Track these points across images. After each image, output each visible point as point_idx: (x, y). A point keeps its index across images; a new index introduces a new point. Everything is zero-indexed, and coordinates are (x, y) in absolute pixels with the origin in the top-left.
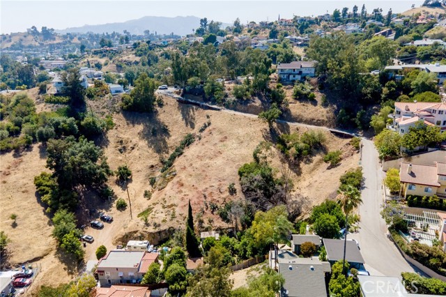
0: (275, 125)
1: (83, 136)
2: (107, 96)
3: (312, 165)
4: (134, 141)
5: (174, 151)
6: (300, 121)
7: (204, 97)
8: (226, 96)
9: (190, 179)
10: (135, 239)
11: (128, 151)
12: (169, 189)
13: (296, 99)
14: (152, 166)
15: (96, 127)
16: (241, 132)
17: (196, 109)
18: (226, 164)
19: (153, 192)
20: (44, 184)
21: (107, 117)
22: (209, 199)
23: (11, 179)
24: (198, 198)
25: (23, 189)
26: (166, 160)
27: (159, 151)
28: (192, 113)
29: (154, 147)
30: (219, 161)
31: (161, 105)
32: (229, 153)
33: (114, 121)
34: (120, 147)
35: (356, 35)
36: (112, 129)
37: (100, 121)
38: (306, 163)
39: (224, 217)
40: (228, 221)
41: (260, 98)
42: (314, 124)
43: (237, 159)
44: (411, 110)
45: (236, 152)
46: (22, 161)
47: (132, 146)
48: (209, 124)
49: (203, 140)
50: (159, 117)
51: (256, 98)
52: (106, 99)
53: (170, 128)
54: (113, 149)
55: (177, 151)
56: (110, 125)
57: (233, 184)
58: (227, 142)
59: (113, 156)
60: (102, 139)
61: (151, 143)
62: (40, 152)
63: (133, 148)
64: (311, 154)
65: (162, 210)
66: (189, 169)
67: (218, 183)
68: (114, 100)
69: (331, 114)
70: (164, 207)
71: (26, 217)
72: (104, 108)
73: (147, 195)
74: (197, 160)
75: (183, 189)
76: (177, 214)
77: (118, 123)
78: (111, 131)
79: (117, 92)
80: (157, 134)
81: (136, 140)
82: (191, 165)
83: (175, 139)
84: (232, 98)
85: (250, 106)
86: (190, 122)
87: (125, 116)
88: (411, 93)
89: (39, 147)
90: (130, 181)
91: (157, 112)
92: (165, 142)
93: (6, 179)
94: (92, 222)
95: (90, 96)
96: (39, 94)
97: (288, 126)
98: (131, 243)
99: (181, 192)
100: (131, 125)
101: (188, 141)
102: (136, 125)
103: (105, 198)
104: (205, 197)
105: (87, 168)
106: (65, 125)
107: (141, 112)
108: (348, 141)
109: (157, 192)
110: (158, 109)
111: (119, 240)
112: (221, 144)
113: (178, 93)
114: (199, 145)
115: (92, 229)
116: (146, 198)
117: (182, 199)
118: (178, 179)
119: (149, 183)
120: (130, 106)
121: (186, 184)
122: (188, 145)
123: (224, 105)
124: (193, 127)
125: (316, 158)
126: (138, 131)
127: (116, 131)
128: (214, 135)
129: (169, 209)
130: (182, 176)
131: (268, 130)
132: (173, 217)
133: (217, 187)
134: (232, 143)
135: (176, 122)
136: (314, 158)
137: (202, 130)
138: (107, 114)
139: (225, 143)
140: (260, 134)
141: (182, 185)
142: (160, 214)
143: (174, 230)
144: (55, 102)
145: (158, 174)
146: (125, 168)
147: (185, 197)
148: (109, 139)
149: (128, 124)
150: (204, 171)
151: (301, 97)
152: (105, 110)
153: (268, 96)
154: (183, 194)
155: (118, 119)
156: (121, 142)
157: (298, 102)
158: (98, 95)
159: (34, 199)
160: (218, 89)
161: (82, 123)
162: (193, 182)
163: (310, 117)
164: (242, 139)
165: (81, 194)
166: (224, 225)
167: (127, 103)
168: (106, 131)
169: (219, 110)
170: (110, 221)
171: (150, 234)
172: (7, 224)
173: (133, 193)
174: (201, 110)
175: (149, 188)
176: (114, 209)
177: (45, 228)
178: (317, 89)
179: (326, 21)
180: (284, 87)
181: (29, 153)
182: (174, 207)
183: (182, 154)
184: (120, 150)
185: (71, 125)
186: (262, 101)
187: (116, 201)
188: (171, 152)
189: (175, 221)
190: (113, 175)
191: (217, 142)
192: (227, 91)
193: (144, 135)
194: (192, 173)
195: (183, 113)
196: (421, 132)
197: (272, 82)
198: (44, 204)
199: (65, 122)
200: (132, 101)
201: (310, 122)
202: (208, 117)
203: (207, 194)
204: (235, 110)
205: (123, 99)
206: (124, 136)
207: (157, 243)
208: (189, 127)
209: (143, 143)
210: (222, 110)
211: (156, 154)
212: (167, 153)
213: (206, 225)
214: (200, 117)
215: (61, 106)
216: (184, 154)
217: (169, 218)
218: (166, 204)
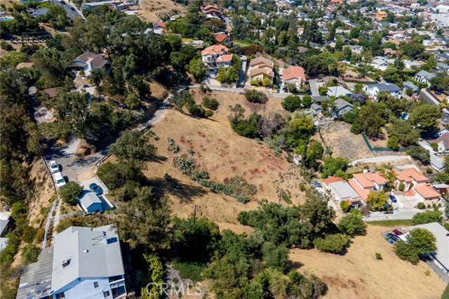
48: (171, 140)
49: (196, 149)
65: (286, 183)
66: (237, 164)
70: (283, 181)
75: (261, 169)
76: (289, 172)
82: (231, 162)
99: (264, 171)
117: (273, 169)
121: (256, 167)
124: (164, 159)
129: (284, 177)
130: (245, 170)
132: (293, 174)
134: (208, 131)
137: (177, 150)
141: (257, 170)
147: (271, 167)
154: (267, 169)
194: (242, 162)
202: (156, 139)
217: (292, 177)
218: (280, 180)
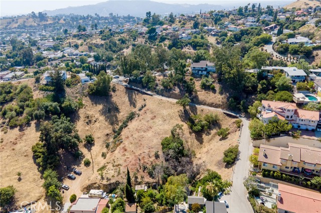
0: (188, 107)
1: (63, 114)
2: (79, 84)
3: (210, 136)
4: (96, 116)
5: (122, 123)
6: (205, 104)
7: (142, 85)
8: (157, 85)
9: (131, 146)
10: (95, 188)
11: (92, 123)
12: (118, 152)
13: (202, 88)
14: (108, 135)
15: (71, 108)
16: (165, 112)
17: (137, 94)
18: (154, 136)
19: (107, 153)
20: (38, 151)
21: (79, 100)
22: (142, 162)
23: (18, 147)
24: (135, 160)
25: (25, 154)
26: (117, 130)
27: (112, 124)
28: (134, 96)
29: (109, 121)
30: (149, 134)
31: (114, 91)
32: (156, 128)
33: (84, 102)
34: (87, 120)
35: (252, 29)
36: (82, 108)
37: (74, 103)
38: (206, 135)
39: (151, 175)
40: (153, 178)
41: (179, 87)
42: (214, 107)
43: (161, 133)
44: (271, 107)
45: (161, 127)
46: (24, 134)
47: (95, 119)
48: (145, 105)
49: (141, 117)
50: (112, 100)
51: (176, 87)
52: (78, 87)
53: (120, 107)
54: (83, 122)
55: (124, 123)
56: (81, 105)
57: (158, 152)
58: (156, 120)
59: (82, 127)
60: (75, 115)
61: (107, 118)
62: (36, 127)
63: (96, 121)
64: (210, 128)
65: (112, 168)
66: (131, 138)
67: (148, 150)
68: (83, 88)
69: (225, 100)
70: (113, 166)
71: (26, 174)
72: (77, 93)
73: (104, 155)
74: (136, 132)
75: (126, 153)
76: (121, 172)
77: (86, 104)
78: (81, 109)
79: (85, 81)
80: (111, 111)
81: (97, 115)
82: (132, 135)
83: (122, 115)
84: (160, 87)
85: (172, 93)
86: (133, 103)
87: (91, 99)
88: (276, 90)
89: (35, 123)
90: (93, 144)
91: (111, 95)
92: (116, 117)
93: (14, 147)
94: (68, 175)
95: (68, 85)
96: (35, 83)
97: (196, 108)
98: (92, 191)
99: (124, 155)
100: (95, 105)
101: (131, 117)
102: (98, 105)
103: (77, 157)
104: (139, 159)
105: (65, 139)
106: (52, 108)
107: (101, 96)
108: (234, 120)
109: (110, 153)
110: (112, 93)
111: (85, 188)
112: (152, 121)
113: (126, 82)
114: (138, 121)
115: (68, 180)
116: (103, 158)
117: (125, 161)
118: (123, 146)
119: (105, 146)
120: (94, 92)
121: (128, 149)
122: (131, 120)
123: (155, 91)
124: (135, 106)
125: (213, 132)
126: (99, 110)
127: (84, 110)
128: (148, 114)
129: (117, 168)
130: (126, 143)
131: (183, 111)
132: (119, 174)
133: (147, 153)
134: (159, 121)
135: (124, 103)
136: (212, 131)
137: (140, 110)
138: (79, 97)
139: (154, 120)
140: (177, 114)
141: (126, 150)
142: (111, 171)
143: (119, 183)
144: (45, 90)
145: (111, 140)
146: (90, 137)
147: (127, 159)
148: (80, 115)
149: (92, 104)
150: (140, 140)
151: (205, 87)
152: (77, 95)
153: (184, 86)
154: (126, 157)
155: (86, 101)
156: (88, 117)
157: (204, 91)
158: (73, 84)
159: (32, 161)
160: (152, 80)
161: (63, 105)
162: (133, 149)
163: (211, 101)
164: (165, 117)
165: (62, 156)
166: (151, 180)
167: (92, 90)
168: (78, 110)
169: (152, 95)
170: (79, 174)
171: (104, 185)
172: (15, 179)
173: (95, 153)
174: (140, 94)
175: (105, 150)
176: (82, 165)
177: (39, 181)
178: (217, 81)
179: (233, 15)
180: (195, 79)
181: (28, 128)
182: (120, 166)
183: (127, 126)
184: (87, 123)
185: (55, 108)
186: (180, 89)
187: (84, 160)
188: (120, 124)
189: (120, 176)
190: (82, 142)
191: (149, 119)
192: (157, 82)
193: (103, 113)
194: (133, 141)
195: (129, 97)
196: (275, 124)
197: (187, 76)
198: (38, 164)
199: (51, 105)
200: (95, 89)
201: (211, 105)
202: (145, 100)
203: (141, 158)
204: (163, 96)
205: (89, 87)
206: (90, 113)
207: (108, 191)
208: (132, 106)
209: (102, 118)
210: (154, 96)
211: (110, 126)
212: (118, 125)
213: (139, 180)
214: (139, 99)
215: (49, 93)
216: (128, 127)
217: (116, 174)
218: (115, 164)
